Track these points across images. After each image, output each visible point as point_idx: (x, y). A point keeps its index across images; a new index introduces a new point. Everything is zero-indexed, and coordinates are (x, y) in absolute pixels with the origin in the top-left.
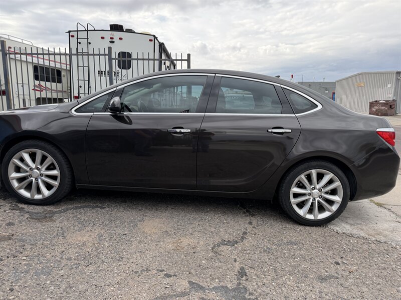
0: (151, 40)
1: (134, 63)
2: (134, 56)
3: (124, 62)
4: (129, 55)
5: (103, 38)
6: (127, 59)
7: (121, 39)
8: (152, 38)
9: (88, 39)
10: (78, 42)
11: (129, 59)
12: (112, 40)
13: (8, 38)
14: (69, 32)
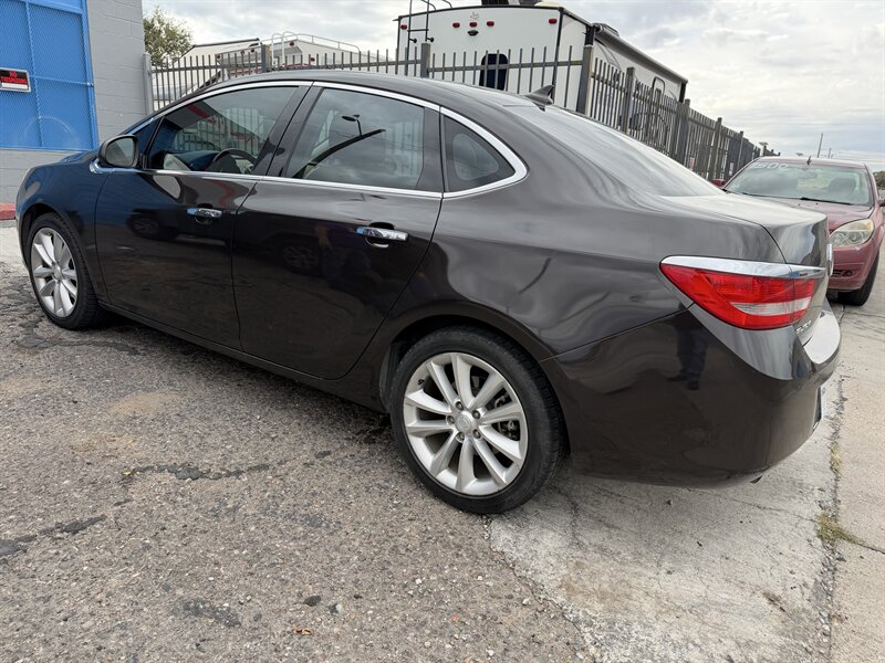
0: (552, 22)
1: (512, 74)
2: (514, 60)
3: (491, 73)
4: (504, 59)
5: (456, 25)
6: (496, 67)
7: (490, 24)
8: (556, 15)
9: (427, 30)
10: (409, 39)
11: (503, 66)
12: (473, 29)
13: (310, 41)
14: (400, 18)
